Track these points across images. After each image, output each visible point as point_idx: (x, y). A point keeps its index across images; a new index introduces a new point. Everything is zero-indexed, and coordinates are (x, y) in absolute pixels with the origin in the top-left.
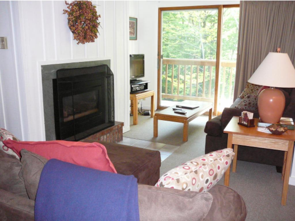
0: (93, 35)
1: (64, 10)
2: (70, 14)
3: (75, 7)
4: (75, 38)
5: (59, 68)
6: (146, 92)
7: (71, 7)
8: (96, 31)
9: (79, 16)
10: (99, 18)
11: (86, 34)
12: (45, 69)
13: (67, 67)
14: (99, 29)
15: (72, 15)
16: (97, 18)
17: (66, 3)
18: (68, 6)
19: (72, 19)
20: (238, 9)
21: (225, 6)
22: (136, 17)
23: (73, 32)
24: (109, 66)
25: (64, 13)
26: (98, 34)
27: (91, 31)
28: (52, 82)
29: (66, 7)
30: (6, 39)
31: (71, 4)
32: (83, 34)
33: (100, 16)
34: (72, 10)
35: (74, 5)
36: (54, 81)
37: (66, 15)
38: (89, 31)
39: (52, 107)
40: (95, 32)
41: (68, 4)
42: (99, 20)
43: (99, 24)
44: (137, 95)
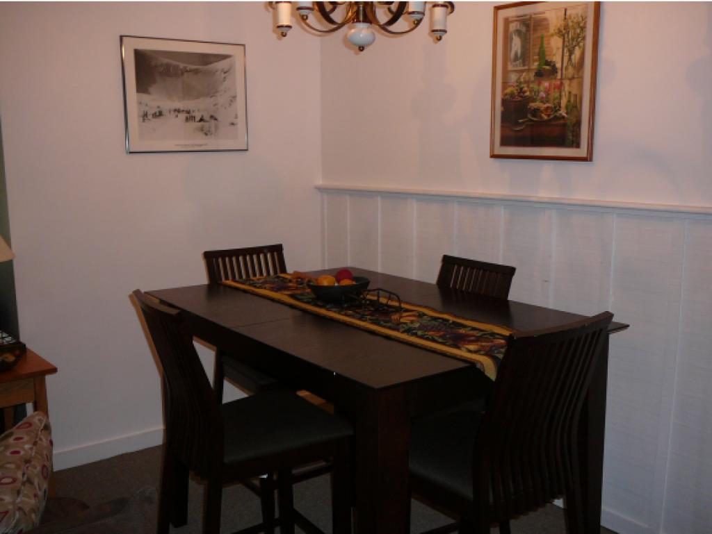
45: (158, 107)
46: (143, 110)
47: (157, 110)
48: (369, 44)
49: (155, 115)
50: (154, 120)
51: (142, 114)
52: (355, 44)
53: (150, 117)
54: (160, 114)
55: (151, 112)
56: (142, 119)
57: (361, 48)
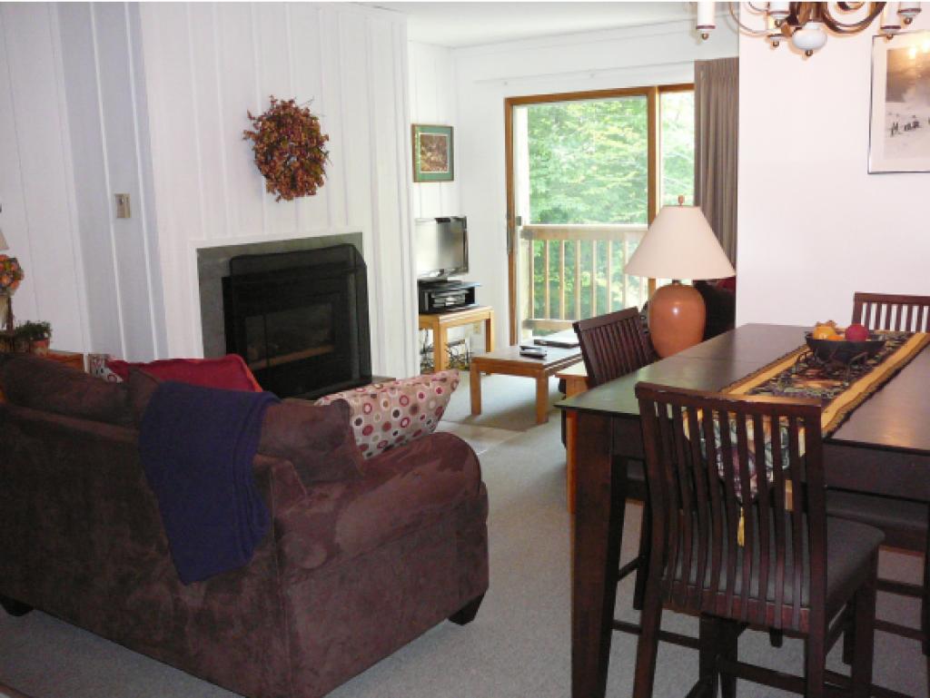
0: (311, 179)
1: (245, 132)
2: (258, 139)
3: (268, 123)
4: (270, 189)
5: (234, 254)
6: (469, 309)
7: (261, 123)
8: (319, 170)
9: (278, 142)
10: (326, 143)
11: (294, 179)
12: (205, 255)
13: (253, 252)
14: (327, 166)
15: (262, 141)
16: (320, 143)
17: (251, 117)
18: (253, 122)
19: (263, 148)
20: (689, 97)
21: (663, 89)
22: (450, 124)
23: (267, 176)
24: (357, 247)
25: (245, 139)
26: (323, 177)
27: (307, 172)
28: (219, 285)
29: (249, 126)
30: (127, 198)
31: (260, 119)
32: (288, 180)
33: (327, 138)
34: (263, 130)
35: (268, 120)
36: (226, 281)
37: (251, 143)
38: (300, 172)
39: (222, 338)
40: (316, 173)
41: (254, 119)
42: (327, 146)
43: (326, 154)
44: (441, 318)
45: (914, 117)
46: (892, 122)
47: (911, 121)
48: (818, 48)
49: (908, 128)
50: (907, 133)
51: (890, 127)
52: (802, 49)
53: (901, 129)
54: (916, 125)
55: (902, 123)
56: (890, 132)
57: (809, 53)
